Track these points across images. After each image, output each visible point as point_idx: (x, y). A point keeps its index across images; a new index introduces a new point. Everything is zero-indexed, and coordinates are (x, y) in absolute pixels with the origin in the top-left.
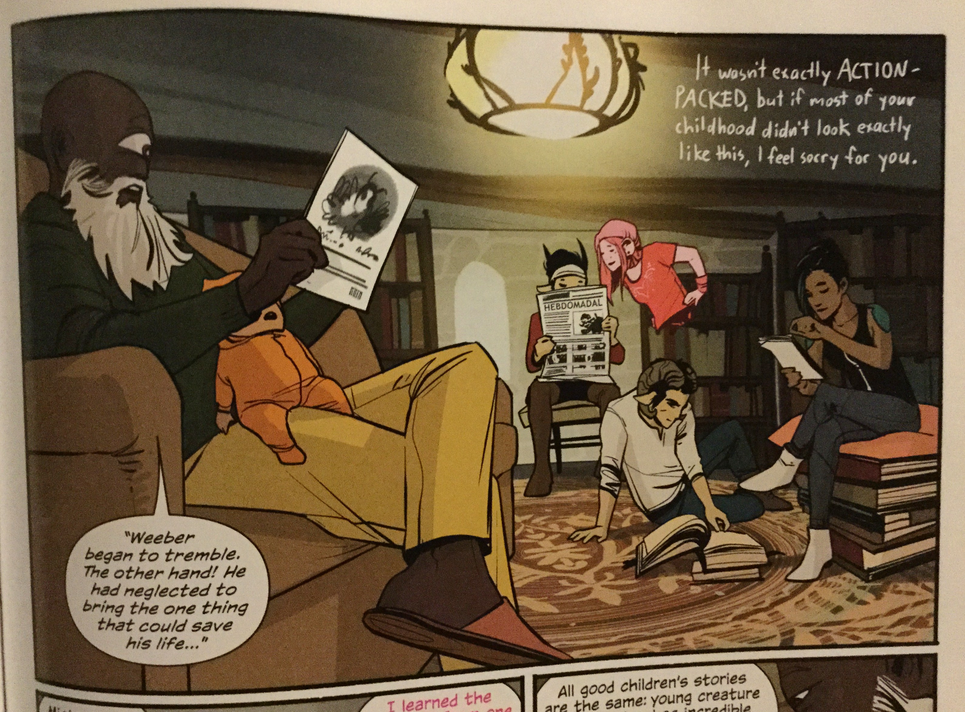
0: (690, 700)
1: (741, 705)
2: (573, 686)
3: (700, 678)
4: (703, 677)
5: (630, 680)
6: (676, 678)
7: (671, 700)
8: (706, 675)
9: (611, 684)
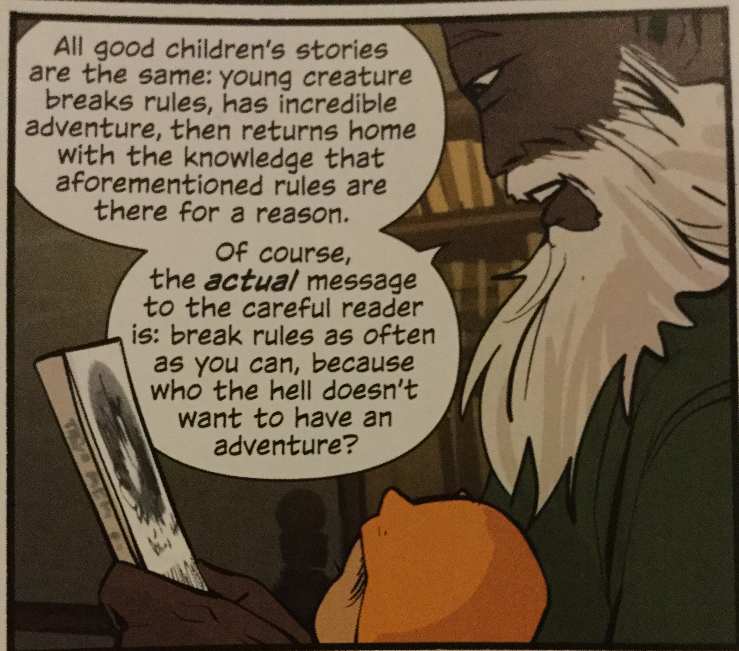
0: (289, 82)
1: (380, 95)
2: (81, 39)
3: (306, 45)
4: (312, 45)
5: (183, 40)
6: (264, 44)
7: (256, 78)
8: (316, 42)
9: (148, 42)
